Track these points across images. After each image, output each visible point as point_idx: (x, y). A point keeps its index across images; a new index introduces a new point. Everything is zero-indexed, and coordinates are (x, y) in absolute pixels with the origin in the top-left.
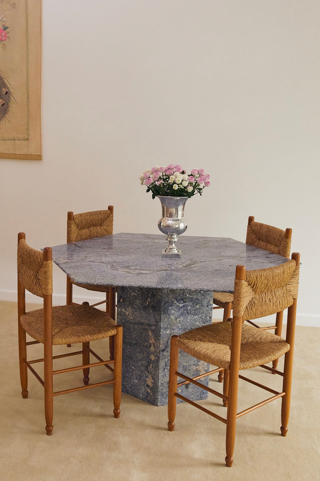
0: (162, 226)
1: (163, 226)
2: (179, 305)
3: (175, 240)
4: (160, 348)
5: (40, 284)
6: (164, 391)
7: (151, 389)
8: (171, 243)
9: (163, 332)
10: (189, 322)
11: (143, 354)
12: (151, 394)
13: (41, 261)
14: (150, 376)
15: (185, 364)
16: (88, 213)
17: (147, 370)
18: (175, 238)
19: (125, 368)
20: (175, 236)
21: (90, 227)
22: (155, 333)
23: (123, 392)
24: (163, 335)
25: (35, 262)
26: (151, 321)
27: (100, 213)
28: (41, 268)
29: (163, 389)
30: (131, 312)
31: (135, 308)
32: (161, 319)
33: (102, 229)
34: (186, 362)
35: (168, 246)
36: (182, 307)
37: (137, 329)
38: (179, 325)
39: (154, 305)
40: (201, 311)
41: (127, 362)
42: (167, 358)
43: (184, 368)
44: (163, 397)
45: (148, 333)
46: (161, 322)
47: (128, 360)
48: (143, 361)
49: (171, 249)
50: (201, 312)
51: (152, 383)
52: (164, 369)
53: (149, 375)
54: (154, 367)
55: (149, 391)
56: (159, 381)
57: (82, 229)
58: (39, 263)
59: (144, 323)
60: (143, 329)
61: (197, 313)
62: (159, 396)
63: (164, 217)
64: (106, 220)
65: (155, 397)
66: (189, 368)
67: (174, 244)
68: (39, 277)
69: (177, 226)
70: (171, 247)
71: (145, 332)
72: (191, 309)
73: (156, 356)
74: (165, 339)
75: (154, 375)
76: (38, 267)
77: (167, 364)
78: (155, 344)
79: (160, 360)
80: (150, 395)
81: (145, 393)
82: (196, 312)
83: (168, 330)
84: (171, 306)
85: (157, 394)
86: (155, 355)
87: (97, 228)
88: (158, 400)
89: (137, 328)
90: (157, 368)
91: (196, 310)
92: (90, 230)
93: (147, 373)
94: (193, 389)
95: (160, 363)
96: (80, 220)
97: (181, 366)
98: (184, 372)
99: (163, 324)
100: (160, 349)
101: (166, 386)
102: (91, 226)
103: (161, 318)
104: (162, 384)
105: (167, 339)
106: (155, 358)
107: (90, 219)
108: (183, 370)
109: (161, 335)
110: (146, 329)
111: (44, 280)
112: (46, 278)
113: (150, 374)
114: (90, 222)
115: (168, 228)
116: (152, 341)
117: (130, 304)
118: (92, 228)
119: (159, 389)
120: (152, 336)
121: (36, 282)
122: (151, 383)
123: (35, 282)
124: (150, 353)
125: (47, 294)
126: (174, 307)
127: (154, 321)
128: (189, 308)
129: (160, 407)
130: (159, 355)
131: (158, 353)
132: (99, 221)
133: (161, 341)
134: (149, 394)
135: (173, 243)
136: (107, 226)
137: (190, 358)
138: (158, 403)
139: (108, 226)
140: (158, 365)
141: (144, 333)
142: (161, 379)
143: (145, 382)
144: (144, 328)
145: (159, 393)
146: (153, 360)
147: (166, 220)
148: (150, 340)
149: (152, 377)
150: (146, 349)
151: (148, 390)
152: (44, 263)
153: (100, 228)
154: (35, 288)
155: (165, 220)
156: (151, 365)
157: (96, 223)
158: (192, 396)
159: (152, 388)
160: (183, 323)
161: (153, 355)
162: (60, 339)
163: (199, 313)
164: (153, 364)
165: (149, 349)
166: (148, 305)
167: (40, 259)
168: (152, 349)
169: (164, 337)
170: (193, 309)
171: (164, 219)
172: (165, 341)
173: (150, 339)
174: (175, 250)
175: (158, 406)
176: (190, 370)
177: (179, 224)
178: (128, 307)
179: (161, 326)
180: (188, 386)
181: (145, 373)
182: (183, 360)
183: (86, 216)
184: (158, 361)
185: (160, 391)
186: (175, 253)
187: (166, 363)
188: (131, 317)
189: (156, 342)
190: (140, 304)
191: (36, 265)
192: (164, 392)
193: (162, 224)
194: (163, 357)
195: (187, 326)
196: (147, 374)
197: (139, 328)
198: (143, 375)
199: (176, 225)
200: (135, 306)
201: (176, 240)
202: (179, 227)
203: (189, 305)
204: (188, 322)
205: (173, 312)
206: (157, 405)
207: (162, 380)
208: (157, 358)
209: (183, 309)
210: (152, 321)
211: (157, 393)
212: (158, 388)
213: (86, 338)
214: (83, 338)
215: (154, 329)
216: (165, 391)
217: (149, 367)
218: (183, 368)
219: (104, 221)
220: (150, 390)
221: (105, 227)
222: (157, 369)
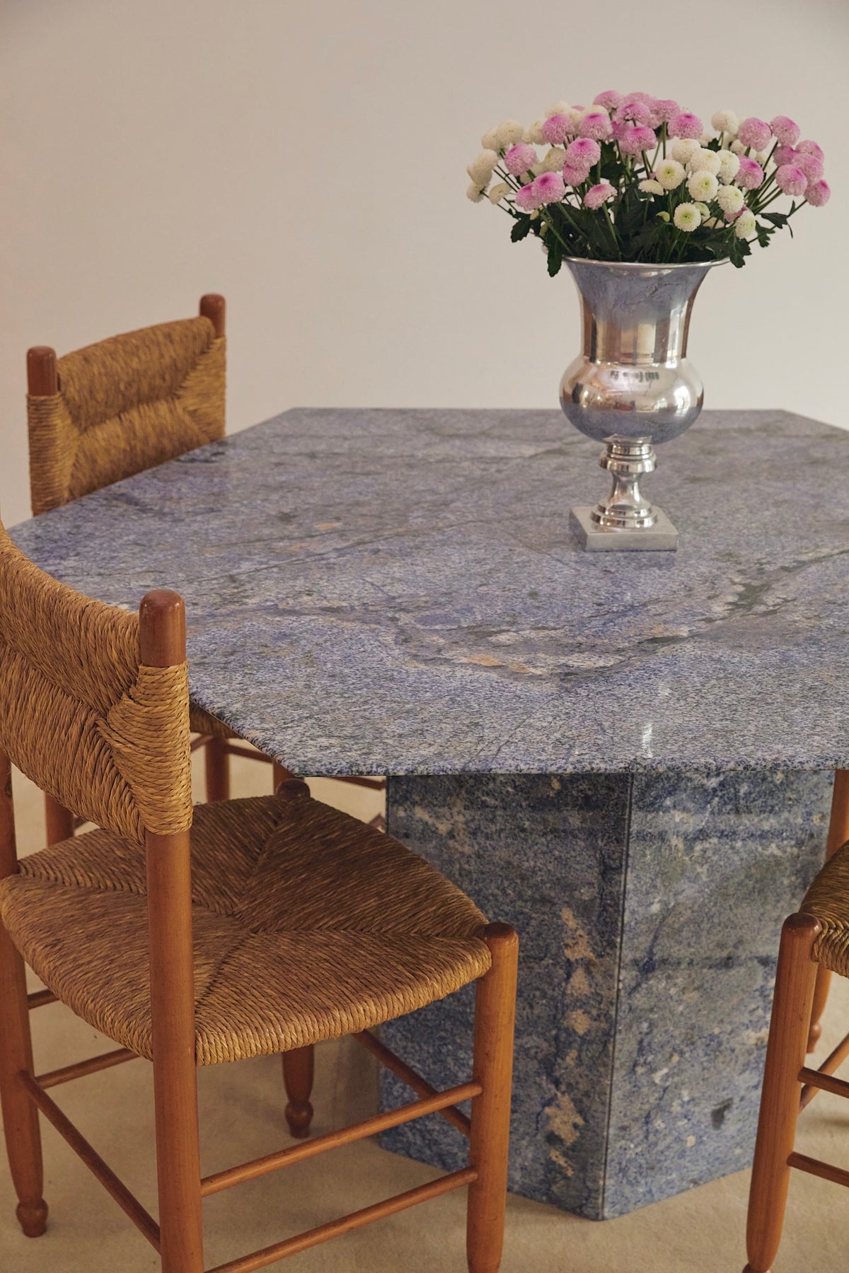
0: (588, 400)
1: (594, 405)
2: (703, 785)
3: (643, 467)
4: (619, 981)
5: (118, 773)
6: (628, 1156)
7: (571, 1153)
8: (621, 480)
9: (633, 912)
10: (741, 850)
11: (531, 1007)
12: (570, 1173)
13: (125, 664)
14: (565, 1100)
15: (717, 1031)
16: (115, 340)
17: (549, 1075)
18: (645, 459)
19: (435, 1063)
20: (645, 449)
21: (124, 409)
22: (594, 918)
23: (423, 1161)
24: (633, 924)
25: (89, 663)
26: (578, 867)
27: (169, 336)
28: (124, 696)
29: (625, 1149)
30: (466, 823)
31: (484, 805)
32: (628, 855)
33: (180, 411)
34: (722, 1021)
35: (609, 495)
36: (715, 790)
37: (497, 900)
38: (699, 870)
39: (590, 793)
40: (789, 794)
41: (442, 1038)
42: (645, 1021)
43: (710, 1048)
44: (625, 1181)
45: (559, 917)
46: (629, 870)
47: (446, 1031)
48: (530, 1034)
49: (621, 510)
50: (790, 799)
51: (575, 1126)
52: (635, 1065)
53: (559, 1094)
54: (586, 1060)
55: (562, 1161)
56: (613, 1121)
57: (92, 424)
58: (111, 668)
59: (534, 872)
60: (534, 900)
61: (773, 807)
62: (610, 1178)
63: (593, 359)
64: (194, 366)
65: (589, 1184)
66: (732, 1044)
67: (636, 484)
68: (118, 745)
69: (662, 404)
70: (623, 502)
71: (544, 913)
72: (750, 793)
73: (599, 1016)
74: (642, 939)
75: (587, 1094)
76: (103, 689)
77: (645, 1044)
78: (594, 965)
79: (620, 1031)
80: (566, 1178)
81: (537, 1166)
82: (770, 802)
83: (654, 898)
84: (670, 794)
85: (602, 1174)
86: (594, 1012)
87: (156, 411)
88: (606, 1195)
89: (494, 896)
90: (605, 1065)
91: (772, 793)
92: (126, 424)
93: (552, 1087)
94: (740, 1125)
95: (618, 1047)
96: (85, 382)
97: (699, 1043)
98: (709, 1061)
99: (637, 877)
100: (621, 986)
101: (637, 1136)
102: (132, 404)
103: (631, 852)
104: (624, 1128)
105: (652, 936)
106: (595, 1024)
107: (128, 374)
108: (706, 1054)
109: (627, 928)
110: (544, 900)
111: (148, 763)
112: (162, 754)
113: (563, 1093)
114: (129, 384)
115: (617, 412)
116: (581, 951)
117: (461, 787)
118: (134, 414)
119: (609, 1151)
120: (580, 932)
121: (97, 760)
122: (570, 1127)
123: (90, 761)
124: (567, 1001)
125: (164, 832)
126: (684, 796)
127: (590, 867)
128: (744, 789)
129: (612, 1222)
130: (613, 1013)
131: (612, 1003)
132: (167, 377)
133: (625, 952)
134: (560, 1170)
135: (631, 482)
136: (199, 395)
137: (735, 1001)
138: (606, 1210)
139: (205, 396)
140: (607, 1056)
141: (534, 915)
142: (620, 1109)
143: (537, 1122)
144: (537, 896)
145: (611, 1170)
146: (581, 1032)
147: (605, 377)
148: (567, 946)
149: (577, 1102)
150: (546, 987)
151: (556, 1156)
152: (146, 678)
153: (171, 411)
154: (95, 794)
155: (596, 376)
156: (574, 1053)
157: (152, 388)
158: (738, 1151)
159: (574, 1148)
160: (715, 858)
161: (580, 1012)
162: (234, 1035)
163: (783, 804)
164: (585, 1047)
165: (559, 984)
166: (559, 793)
167: (120, 652)
168: (579, 982)
169: (639, 931)
170: (759, 792)
171: (593, 369)
172: (642, 947)
173: (570, 942)
174: (643, 513)
175: (604, 1219)
176: (733, 1051)
177: (668, 392)
178: (445, 800)
179: (630, 886)
180: (723, 1117)
181: (540, 1085)
182: (709, 1013)
183: (109, 361)
184: (607, 1037)
185: (612, 1160)
186: (642, 529)
187: (641, 1042)
188: (462, 845)
189: (600, 956)
190: (515, 787)
191: (95, 677)
192: (629, 1161)
193: (585, 394)
194: (630, 1016)
195: (733, 867)
196: (549, 1090)
197: (506, 894)
198: (529, 1096)
199: (656, 397)
200: (484, 798)
201: (648, 466)
202: (671, 409)
203: (742, 776)
204: (737, 852)
205: (677, 820)
206: (597, 1218)
207: (622, 1115)
208: (604, 1025)
209: (721, 797)
210: (578, 863)
211: (600, 1170)
212: (607, 1149)
213: (357, 1016)
214: (344, 1020)
215: (593, 900)
216: (634, 1156)
217: (559, 1060)
218: (708, 1045)
219: (187, 373)
220: (565, 1154)
221: (190, 402)
222: (602, 1069)
